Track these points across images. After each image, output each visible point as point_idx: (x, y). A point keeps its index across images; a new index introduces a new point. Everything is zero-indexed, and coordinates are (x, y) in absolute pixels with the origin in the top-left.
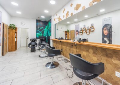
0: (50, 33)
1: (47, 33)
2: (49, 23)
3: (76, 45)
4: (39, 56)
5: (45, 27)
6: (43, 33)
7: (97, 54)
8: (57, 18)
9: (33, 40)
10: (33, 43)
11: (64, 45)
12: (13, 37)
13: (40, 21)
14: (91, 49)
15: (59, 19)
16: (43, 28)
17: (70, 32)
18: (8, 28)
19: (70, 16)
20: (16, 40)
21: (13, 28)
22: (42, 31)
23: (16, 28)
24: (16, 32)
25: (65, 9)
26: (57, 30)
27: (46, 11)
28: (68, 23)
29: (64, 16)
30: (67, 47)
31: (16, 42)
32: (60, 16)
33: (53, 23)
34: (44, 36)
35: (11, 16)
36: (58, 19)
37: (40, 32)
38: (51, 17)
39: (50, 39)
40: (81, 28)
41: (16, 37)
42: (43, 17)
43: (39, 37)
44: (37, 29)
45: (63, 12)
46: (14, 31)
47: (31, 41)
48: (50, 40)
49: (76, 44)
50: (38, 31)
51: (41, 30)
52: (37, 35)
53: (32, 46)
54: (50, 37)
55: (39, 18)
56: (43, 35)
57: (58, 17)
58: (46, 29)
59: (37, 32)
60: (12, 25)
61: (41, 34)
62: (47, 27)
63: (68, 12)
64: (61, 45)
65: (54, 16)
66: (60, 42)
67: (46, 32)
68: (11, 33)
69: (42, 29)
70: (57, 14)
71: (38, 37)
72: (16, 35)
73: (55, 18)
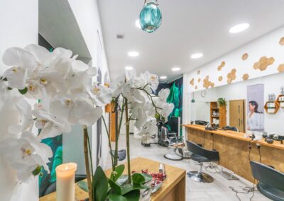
0: (177, 110)
2: (175, 89)
3: (259, 147)
8: (199, 80)
15: (207, 82)
17: (228, 104)
25: (223, 63)
29: (220, 79)
30: (232, 148)
32: (208, 77)
36: (202, 83)
39: (179, 123)
40: (271, 96)
45: (219, 68)
48: (179, 126)
49: (258, 144)
54: (179, 118)
57: (202, 76)
63: (234, 71)
64: (211, 142)
65: (189, 73)
66: (212, 134)
70: (199, 72)
73: (193, 79)
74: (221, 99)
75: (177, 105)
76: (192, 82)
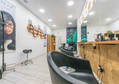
5: (74, 33)
16: (72, 34)
18: (51, 37)
20: (54, 44)
21: (53, 37)
22: (71, 37)
23: (55, 37)
24: (55, 39)
26: (88, 33)
29: (86, 12)
31: (55, 46)
34: (73, 41)
35: (53, 29)
41: (55, 43)
42: (70, 23)
43: (69, 42)
45: (86, 8)
50: (68, 37)
55: (67, 25)
56: (72, 41)
58: (75, 35)
60: (53, 35)
61: (71, 40)
63: (90, 3)
67: (75, 37)
68: (52, 40)
71: (68, 42)
72: (55, 41)
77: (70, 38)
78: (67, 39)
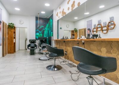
0: (52, 32)
1: (48, 34)
2: (51, 20)
4: (39, 59)
5: (45, 26)
6: (43, 33)
7: (111, 53)
8: (60, 12)
9: (33, 42)
10: (33, 45)
11: (69, 46)
12: (11, 38)
13: (39, 18)
14: (104, 47)
15: (63, 13)
16: (43, 26)
18: (7, 27)
19: (76, 6)
21: (12, 28)
24: (15, 32)
26: (61, 28)
27: (47, 5)
28: (76, 18)
29: (69, 9)
31: (15, 43)
32: (63, 9)
33: (56, 19)
34: (45, 36)
37: (39, 32)
38: (52, 11)
39: (52, 39)
41: (15, 38)
42: (43, 12)
43: (39, 38)
44: (37, 28)
45: (68, 3)
46: (13, 30)
47: (30, 42)
48: (52, 41)
50: (38, 30)
51: (40, 30)
52: (36, 35)
53: (31, 48)
54: (52, 37)
55: (38, 14)
56: (43, 36)
57: (61, 10)
58: (46, 29)
59: (36, 32)
60: (11, 24)
61: (41, 35)
62: (47, 25)
63: (74, 2)
64: (65, 47)
65: (56, 10)
66: (64, 41)
67: (47, 31)
68: (10, 32)
69: (42, 28)
70: (60, 7)
71: (37, 38)
72: (15, 36)
73: (58, 13)
74: (75, 29)
75: (52, 30)
76: (57, 15)
77: (40, 32)
78: (36, 33)
